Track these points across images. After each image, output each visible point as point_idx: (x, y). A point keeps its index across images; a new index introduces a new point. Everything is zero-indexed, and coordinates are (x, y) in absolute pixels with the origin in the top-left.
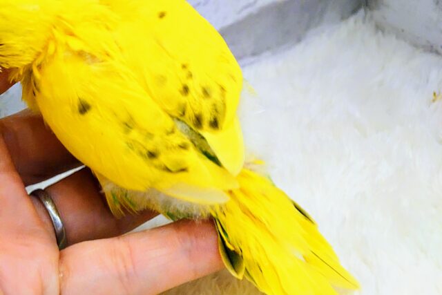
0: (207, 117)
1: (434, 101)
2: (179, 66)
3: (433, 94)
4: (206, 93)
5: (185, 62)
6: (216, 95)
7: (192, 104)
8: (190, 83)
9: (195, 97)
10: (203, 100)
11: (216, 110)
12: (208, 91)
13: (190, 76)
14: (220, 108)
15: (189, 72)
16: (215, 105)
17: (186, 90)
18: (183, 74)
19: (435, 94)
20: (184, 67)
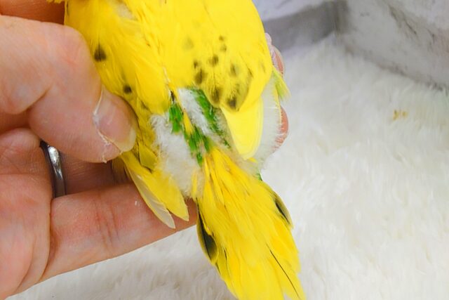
0: (227, 94)
1: (395, 118)
2: (216, 36)
3: (393, 112)
4: (234, 70)
5: (223, 35)
6: (242, 76)
7: (216, 76)
8: (221, 56)
9: (221, 70)
10: (228, 76)
11: (238, 91)
12: (236, 70)
13: (225, 49)
14: (242, 89)
15: (224, 45)
16: (238, 85)
17: (215, 60)
18: (218, 45)
19: (395, 112)
20: (221, 39)
